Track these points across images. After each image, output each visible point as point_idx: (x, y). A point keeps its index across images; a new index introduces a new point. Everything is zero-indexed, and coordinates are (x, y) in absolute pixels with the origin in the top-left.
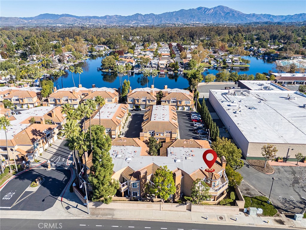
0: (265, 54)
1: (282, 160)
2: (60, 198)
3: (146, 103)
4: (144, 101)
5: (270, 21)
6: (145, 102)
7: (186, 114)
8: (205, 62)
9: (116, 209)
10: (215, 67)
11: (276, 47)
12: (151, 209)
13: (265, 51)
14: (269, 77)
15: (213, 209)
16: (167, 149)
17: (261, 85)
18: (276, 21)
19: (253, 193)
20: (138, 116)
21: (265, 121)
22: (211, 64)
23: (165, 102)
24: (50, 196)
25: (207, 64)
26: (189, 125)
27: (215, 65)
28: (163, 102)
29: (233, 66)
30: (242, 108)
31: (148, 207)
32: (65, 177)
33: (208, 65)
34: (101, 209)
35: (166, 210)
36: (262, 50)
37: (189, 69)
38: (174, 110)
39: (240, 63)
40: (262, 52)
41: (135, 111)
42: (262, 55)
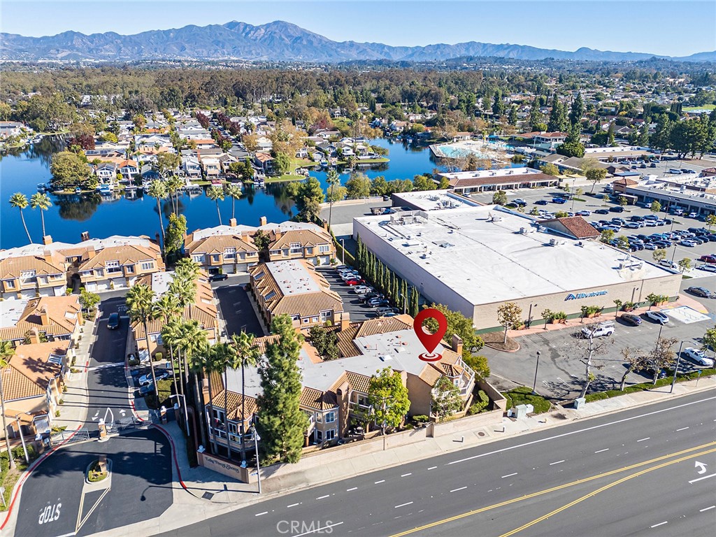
0: (407, 134)
1: (524, 326)
2: (175, 484)
3: (236, 261)
4: (230, 256)
5: (385, 60)
6: (233, 259)
7: (327, 272)
8: (301, 156)
9: (306, 470)
10: (325, 165)
11: (419, 117)
12: (368, 452)
13: (405, 127)
14: (439, 182)
15: (465, 424)
16: (352, 342)
17: (435, 199)
18: (396, 58)
19: (506, 386)
20: (230, 292)
21: (477, 265)
22: (313, 161)
23: (279, 252)
24: (150, 486)
25: (306, 159)
26: (346, 293)
27: (322, 161)
28: (273, 255)
29: (358, 161)
30: (431, 247)
31: (363, 450)
32: (156, 445)
33: (307, 162)
34: (278, 478)
35: (394, 447)
36: (398, 125)
37: (275, 173)
38: (312, 267)
39: (370, 154)
40: (398, 129)
41: (214, 281)
42: (400, 135)
